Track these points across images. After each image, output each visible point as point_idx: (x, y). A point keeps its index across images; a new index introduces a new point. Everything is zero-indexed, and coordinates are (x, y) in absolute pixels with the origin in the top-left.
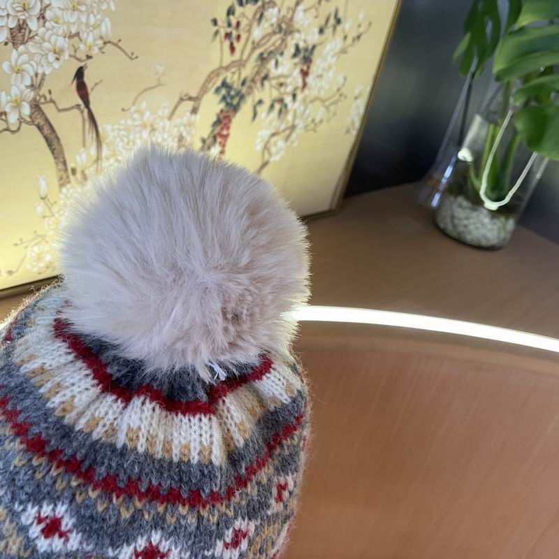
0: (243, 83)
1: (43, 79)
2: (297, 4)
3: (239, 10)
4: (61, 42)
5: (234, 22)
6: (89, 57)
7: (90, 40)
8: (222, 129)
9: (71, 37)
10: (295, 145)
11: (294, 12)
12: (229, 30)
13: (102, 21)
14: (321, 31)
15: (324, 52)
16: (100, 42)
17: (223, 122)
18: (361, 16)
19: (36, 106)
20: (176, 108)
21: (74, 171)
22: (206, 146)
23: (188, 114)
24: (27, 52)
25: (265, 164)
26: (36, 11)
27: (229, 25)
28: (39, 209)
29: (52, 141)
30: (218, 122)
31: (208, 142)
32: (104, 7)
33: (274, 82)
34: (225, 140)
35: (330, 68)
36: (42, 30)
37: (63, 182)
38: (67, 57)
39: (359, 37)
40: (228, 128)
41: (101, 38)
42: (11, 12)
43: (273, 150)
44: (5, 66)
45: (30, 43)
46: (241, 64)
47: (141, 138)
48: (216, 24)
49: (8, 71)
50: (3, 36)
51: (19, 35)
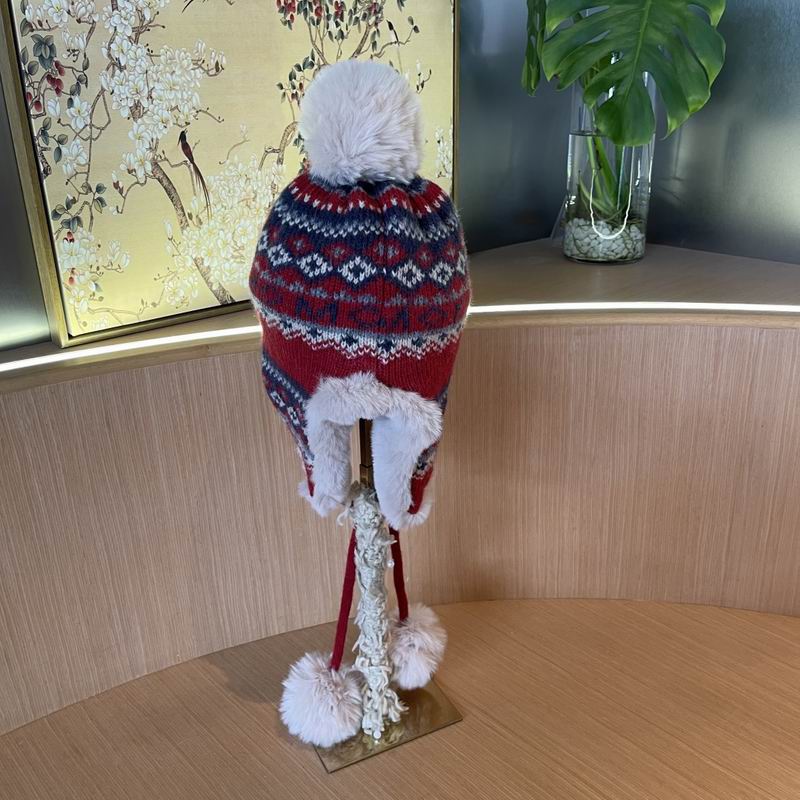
1: (157, 143)
3: (299, 74)
4: (166, 114)
5: (297, 85)
6: (187, 124)
7: (186, 111)
9: (172, 110)
12: (294, 92)
13: (192, 96)
16: (194, 112)
18: (418, 66)
19: (155, 164)
20: (263, 160)
21: (190, 216)
23: (275, 163)
24: (144, 123)
26: (146, 93)
27: (294, 88)
28: (168, 248)
29: (170, 191)
32: (192, 85)
36: (151, 107)
37: (184, 226)
38: (172, 125)
39: (422, 85)
41: (194, 108)
42: (129, 96)
44: (130, 134)
45: (145, 117)
47: (239, 187)
48: (282, 88)
49: (133, 138)
50: (126, 113)
51: (137, 111)
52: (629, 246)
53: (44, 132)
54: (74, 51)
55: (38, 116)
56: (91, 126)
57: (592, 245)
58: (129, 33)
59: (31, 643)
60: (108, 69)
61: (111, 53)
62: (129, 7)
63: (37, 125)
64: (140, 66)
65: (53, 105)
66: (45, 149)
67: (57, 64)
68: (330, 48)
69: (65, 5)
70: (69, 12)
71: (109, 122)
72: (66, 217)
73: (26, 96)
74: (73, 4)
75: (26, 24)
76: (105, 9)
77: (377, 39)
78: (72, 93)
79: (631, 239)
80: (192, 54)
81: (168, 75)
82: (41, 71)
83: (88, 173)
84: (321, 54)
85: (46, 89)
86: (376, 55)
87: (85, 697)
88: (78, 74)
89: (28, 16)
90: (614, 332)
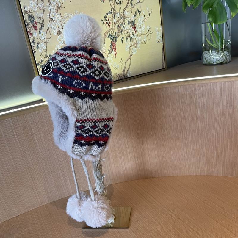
0: (115, 34)
2: (124, 11)
3: (107, 16)
5: (107, 19)
8: (113, 47)
10: (140, 48)
11: (124, 13)
12: (106, 22)
14: (135, 16)
15: (139, 21)
17: (113, 45)
18: (147, 9)
22: (110, 52)
24: (61, 36)
25: (131, 55)
26: (61, 27)
30: (112, 45)
31: (110, 51)
33: (125, 32)
34: (116, 50)
35: (143, 25)
36: (63, 31)
39: (149, 15)
40: (115, 46)
42: (56, 29)
43: (132, 51)
44: (57, 39)
45: (61, 34)
46: (113, 29)
48: (102, 21)
49: (58, 41)
50: (56, 34)
51: (59, 33)
52: (224, 58)
53: (33, 41)
54: (39, 18)
55: (31, 37)
56: (46, 38)
57: (211, 59)
58: (55, 10)
59: (39, 184)
60: (49, 22)
61: (50, 17)
62: (54, 3)
63: (31, 39)
64: (59, 20)
65: (35, 34)
66: (34, 46)
67: (35, 22)
68: (117, 7)
69: (36, 5)
70: (37, 7)
71: (51, 37)
72: (41, 65)
73: (27, 32)
74: (38, 4)
75: (26, 12)
76: (47, 5)
77: (132, 2)
78: (40, 30)
79: (225, 56)
80: (74, 14)
81: (67, 21)
82: (31, 25)
83: (46, 52)
84: (114, 9)
85: (33, 29)
86: (132, 7)
87: (55, 200)
88: (41, 24)
89: (26, 9)
90: (211, 85)
